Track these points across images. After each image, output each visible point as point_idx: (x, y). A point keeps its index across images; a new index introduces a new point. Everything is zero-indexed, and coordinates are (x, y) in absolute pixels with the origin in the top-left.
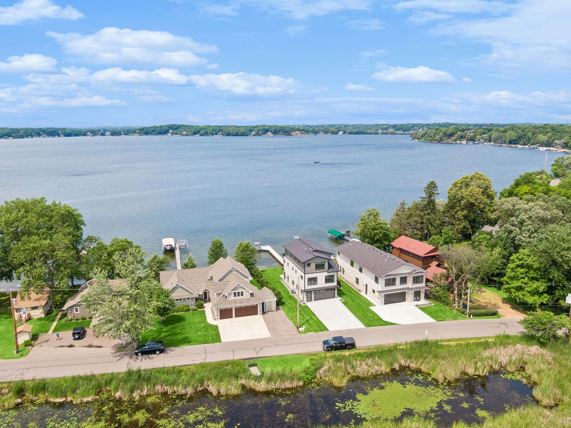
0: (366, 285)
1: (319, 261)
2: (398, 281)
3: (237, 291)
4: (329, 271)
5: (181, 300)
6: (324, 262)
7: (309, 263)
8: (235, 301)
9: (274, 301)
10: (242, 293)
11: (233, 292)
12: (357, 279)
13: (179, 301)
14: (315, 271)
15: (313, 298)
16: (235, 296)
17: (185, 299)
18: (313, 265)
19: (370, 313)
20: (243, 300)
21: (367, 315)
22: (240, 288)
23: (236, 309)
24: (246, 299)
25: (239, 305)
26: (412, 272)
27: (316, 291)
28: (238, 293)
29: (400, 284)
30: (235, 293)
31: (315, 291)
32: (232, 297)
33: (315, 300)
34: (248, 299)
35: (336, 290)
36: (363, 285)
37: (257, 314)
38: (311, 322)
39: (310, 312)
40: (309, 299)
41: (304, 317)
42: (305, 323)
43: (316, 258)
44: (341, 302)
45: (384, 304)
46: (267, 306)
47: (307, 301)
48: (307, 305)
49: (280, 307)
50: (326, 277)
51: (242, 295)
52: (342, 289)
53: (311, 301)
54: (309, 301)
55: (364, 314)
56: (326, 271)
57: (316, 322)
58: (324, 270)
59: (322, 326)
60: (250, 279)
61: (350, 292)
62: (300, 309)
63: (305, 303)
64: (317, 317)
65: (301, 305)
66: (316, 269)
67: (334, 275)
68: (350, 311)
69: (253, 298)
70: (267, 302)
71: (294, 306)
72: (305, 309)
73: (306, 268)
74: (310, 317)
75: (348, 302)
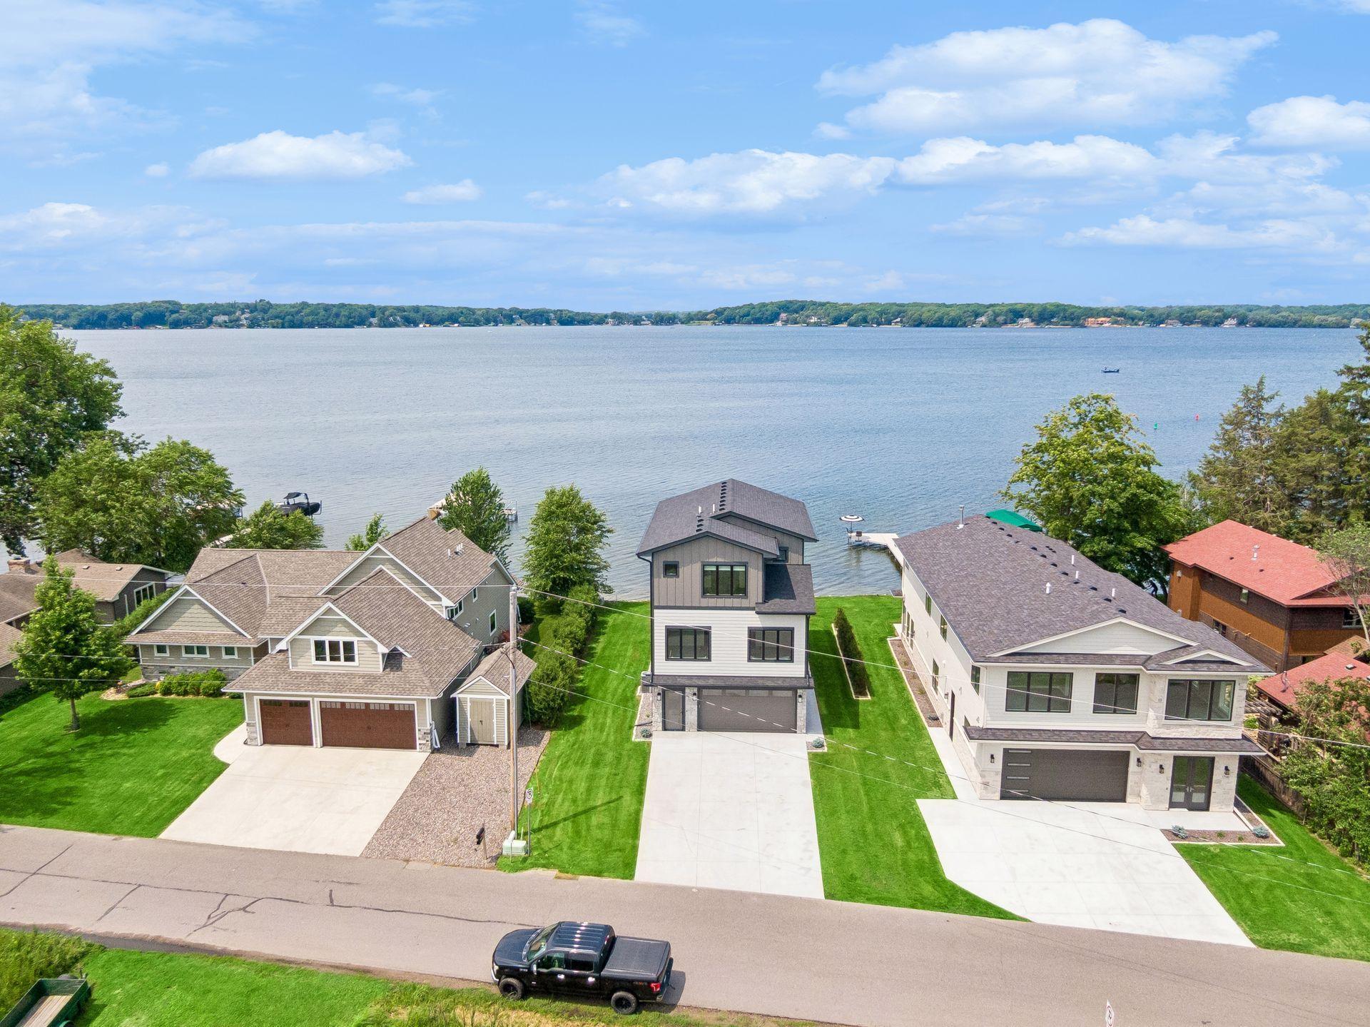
0: (953, 697)
1: (719, 557)
2: (1083, 691)
3: (327, 639)
4: (765, 608)
5: (201, 650)
6: (745, 565)
7: (670, 557)
8: (316, 679)
10: (349, 647)
11: (313, 638)
12: (936, 668)
13: (196, 655)
14: (698, 600)
15: (692, 717)
16: (320, 655)
17: (216, 650)
18: (691, 574)
19: (902, 827)
20: (351, 676)
21: (878, 835)
22: (340, 628)
23: (326, 711)
24: (363, 676)
25: (336, 698)
26: (1167, 655)
27: (703, 687)
28: (334, 646)
29: (1096, 710)
30: (319, 646)
31: (700, 688)
32: (308, 662)
33: (701, 727)
34: (371, 679)
35: (800, 696)
36: (947, 695)
37: (410, 745)
38: (594, 820)
39: (633, 776)
40: (674, 720)
41: (589, 790)
42: (565, 820)
43: (704, 542)
44: (809, 753)
45: (998, 795)
46: (469, 720)
47: (665, 729)
48: (649, 744)
49: (548, 734)
50: (752, 632)
51: (349, 658)
52: (865, 702)
53: (683, 729)
54: (673, 730)
55: (869, 828)
56: (753, 605)
57: (614, 826)
58: (745, 603)
59: (620, 850)
60: (446, 602)
61: (888, 718)
62: (610, 756)
63: (651, 735)
64: (641, 802)
65: (629, 739)
66: (705, 592)
67: (792, 630)
68: (816, 803)
69: (393, 676)
70: (469, 704)
71: (604, 738)
72: (630, 757)
73: (656, 580)
74: (614, 796)
75: (837, 761)
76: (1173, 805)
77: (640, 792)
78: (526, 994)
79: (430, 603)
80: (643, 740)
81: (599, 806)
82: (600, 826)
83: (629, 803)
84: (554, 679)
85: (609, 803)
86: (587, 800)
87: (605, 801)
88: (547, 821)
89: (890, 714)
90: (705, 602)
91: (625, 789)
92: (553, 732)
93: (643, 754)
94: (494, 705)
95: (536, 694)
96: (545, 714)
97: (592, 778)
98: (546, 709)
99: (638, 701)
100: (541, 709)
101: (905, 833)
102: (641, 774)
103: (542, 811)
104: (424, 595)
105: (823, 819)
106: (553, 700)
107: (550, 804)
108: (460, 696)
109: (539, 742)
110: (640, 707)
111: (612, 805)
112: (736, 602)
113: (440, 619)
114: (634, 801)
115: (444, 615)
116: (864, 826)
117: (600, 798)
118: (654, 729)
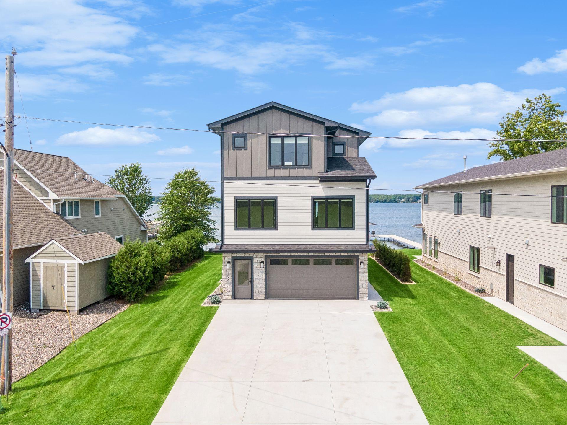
0: (510, 258)
1: (285, 130)
4: (328, 175)
6: (309, 137)
7: (240, 128)
9: (71, 267)
12: (475, 252)
14: (264, 171)
15: (259, 285)
18: (258, 147)
19: (521, 374)
21: (494, 386)
31: (267, 256)
33: (267, 297)
35: (362, 262)
36: (499, 262)
38: (123, 371)
39: (188, 333)
40: (243, 288)
41: (135, 345)
42: (87, 372)
43: (271, 111)
44: (375, 313)
46: (42, 285)
47: (234, 297)
48: (216, 309)
49: (127, 306)
50: (315, 200)
52: (412, 285)
53: (252, 298)
54: (242, 299)
55: (477, 377)
56: (316, 174)
57: (142, 378)
58: (308, 172)
59: (134, 408)
60: (53, 196)
61: (438, 293)
62: (174, 317)
63: (220, 302)
64: (188, 353)
65: (197, 306)
66: (271, 162)
67: (352, 199)
68: (395, 352)
70: (42, 269)
71: (175, 307)
72: (193, 317)
73: (226, 153)
74: (159, 348)
75: (405, 318)
77: (191, 344)
79: (41, 198)
80: (211, 305)
81: (138, 358)
82: (123, 380)
83: (173, 353)
84: (138, 255)
85: (151, 354)
86: (128, 352)
87: (147, 353)
89: (438, 291)
90: (271, 173)
91: (174, 342)
92: (133, 306)
93: (209, 314)
94: (66, 269)
95: (118, 268)
96: (125, 288)
98: (126, 282)
99: (218, 285)
100: (122, 282)
101: (529, 382)
102: (199, 329)
103: (69, 363)
104: (36, 191)
105: (412, 368)
106: (134, 274)
108: (34, 260)
109: (114, 311)
110: (218, 288)
111: (152, 356)
112: (301, 172)
113: (47, 211)
114: (181, 353)
115: (52, 208)
116: (468, 376)
117: (146, 349)
118: (224, 298)
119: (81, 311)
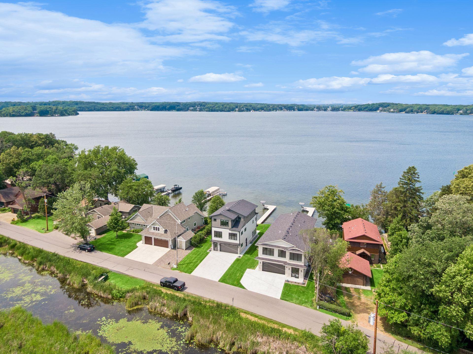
1: (224, 219)
2: (276, 252)
3: (155, 226)
4: (232, 229)
5: (140, 225)
6: (228, 220)
7: (215, 218)
8: (153, 233)
9: (184, 241)
10: (159, 228)
11: (153, 226)
14: (220, 226)
15: (219, 248)
16: (154, 229)
17: (142, 225)
18: (218, 221)
20: (159, 234)
22: (157, 225)
23: (155, 239)
25: (156, 237)
26: (289, 248)
27: (221, 244)
28: (156, 228)
29: (279, 256)
30: (154, 227)
32: (152, 230)
33: (220, 251)
34: (162, 235)
37: (168, 247)
39: (202, 258)
40: (216, 248)
41: (194, 259)
42: (186, 263)
43: (221, 216)
44: (236, 258)
45: (262, 270)
46: (179, 244)
49: (194, 248)
50: (230, 234)
51: (159, 230)
53: (217, 251)
54: (215, 250)
55: (235, 272)
56: (230, 228)
57: (193, 266)
58: (228, 228)
59: (192, 269)
60: (180, 221)
62: (201, 254)
63: (210, 251)
64: (200, 263)
65: (207, 251)
66: (221, 225)
67: (237, 234)
69: (165, 234)
70: (179, 241)
71: (203, 250)
72: (204, 254)
73: (212, 222)
75: (241, 260)
76: (292, 276)
77: (201, 261)
78: (164, 286)
79: (177, 221)
82: (191, 265)
83: (198, 262)
84: (196, 238)
86: (192, 261)
88: (184, 263)
90: (221, 227)
93: (208, 253)
95: (192, 240)
97: (195, 257)
100: (193, 243)
101: (240, 274)
102: (204, 258)
104: (176, 219)
105: (228, 270)
106: (196, 240)
107: (186, 260)
108: (177, 240)
109: (192, 250)
112: (227, 228)
115: (179, 223)
117: (195, 261)
118: (212, 250)
119: (186, 249)
